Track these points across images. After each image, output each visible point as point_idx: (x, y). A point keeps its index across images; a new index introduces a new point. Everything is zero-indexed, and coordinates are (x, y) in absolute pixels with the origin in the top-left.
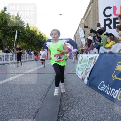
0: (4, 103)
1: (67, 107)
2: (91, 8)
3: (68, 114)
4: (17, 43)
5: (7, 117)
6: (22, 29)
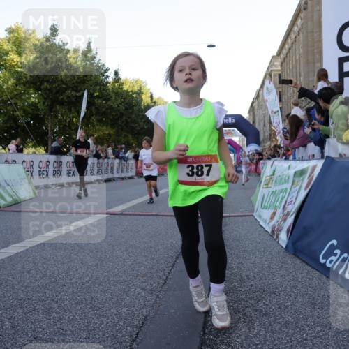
2: (299, 26)
4: (87, 126)
5: (56, 338)
6: (102, 87)
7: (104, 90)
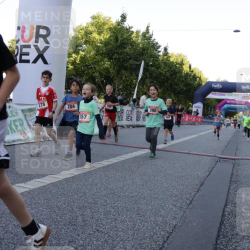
0: (108, 204)
3: (237, 246)
4: (143, 86)
5: (112, 232)
7: (156, 61)
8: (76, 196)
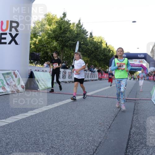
1: (138, 144)
3: (139, 153)
6: (85, 40)
8: (38, 126)
